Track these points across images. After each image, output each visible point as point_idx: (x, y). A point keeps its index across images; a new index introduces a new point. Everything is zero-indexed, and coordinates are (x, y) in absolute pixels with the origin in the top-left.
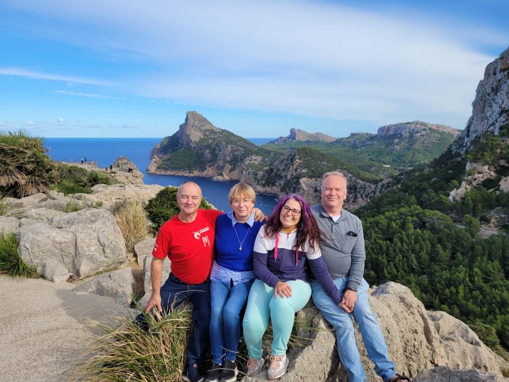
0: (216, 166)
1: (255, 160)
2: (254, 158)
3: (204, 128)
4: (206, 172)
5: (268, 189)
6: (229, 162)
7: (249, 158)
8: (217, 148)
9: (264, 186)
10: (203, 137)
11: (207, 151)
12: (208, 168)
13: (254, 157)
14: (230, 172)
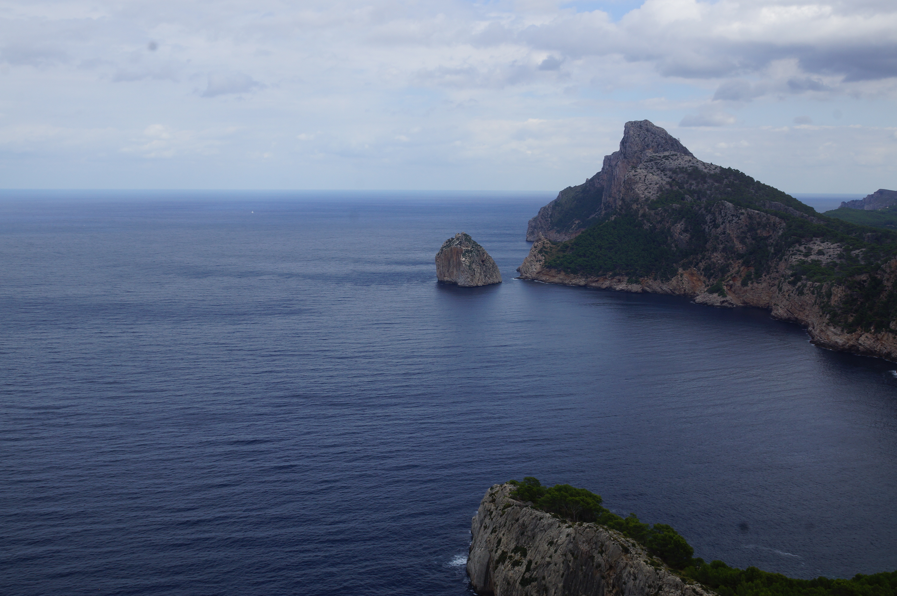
0: (702, 265)
1: (820, 253)
2: (816, 248)
3: (672, 164)
4: (674, 281)
5: (863, 338)
6: (740, 256)
7: (802, 248)
8: (708, 218)
9: (850, 328)
10: (668, 187)
11: (679, 226)
12: (680, 270)
13: (817, 246)
14: (744, 284)
